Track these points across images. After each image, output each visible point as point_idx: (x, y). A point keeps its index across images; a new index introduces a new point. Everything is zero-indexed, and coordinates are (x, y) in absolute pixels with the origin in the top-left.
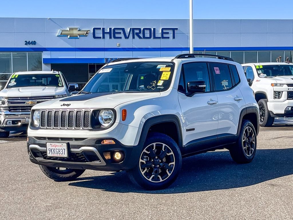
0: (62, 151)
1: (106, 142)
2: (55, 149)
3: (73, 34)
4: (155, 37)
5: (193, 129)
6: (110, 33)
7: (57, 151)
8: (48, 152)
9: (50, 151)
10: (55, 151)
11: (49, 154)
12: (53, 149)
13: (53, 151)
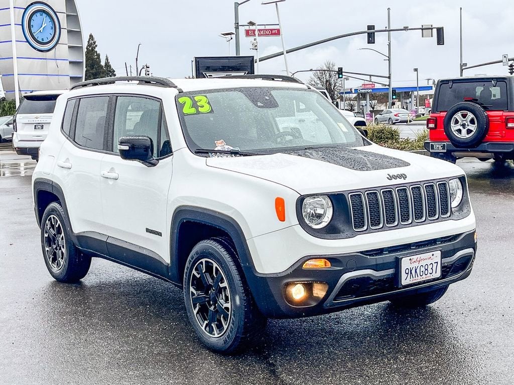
0: (432, 269)
2: (419, 268)
7: (422, 269)
8: (404, 276)
9: (408, 274)
10: (418, 271)
11: (405, 281)
12: (414, 269)
13: (413, 272)
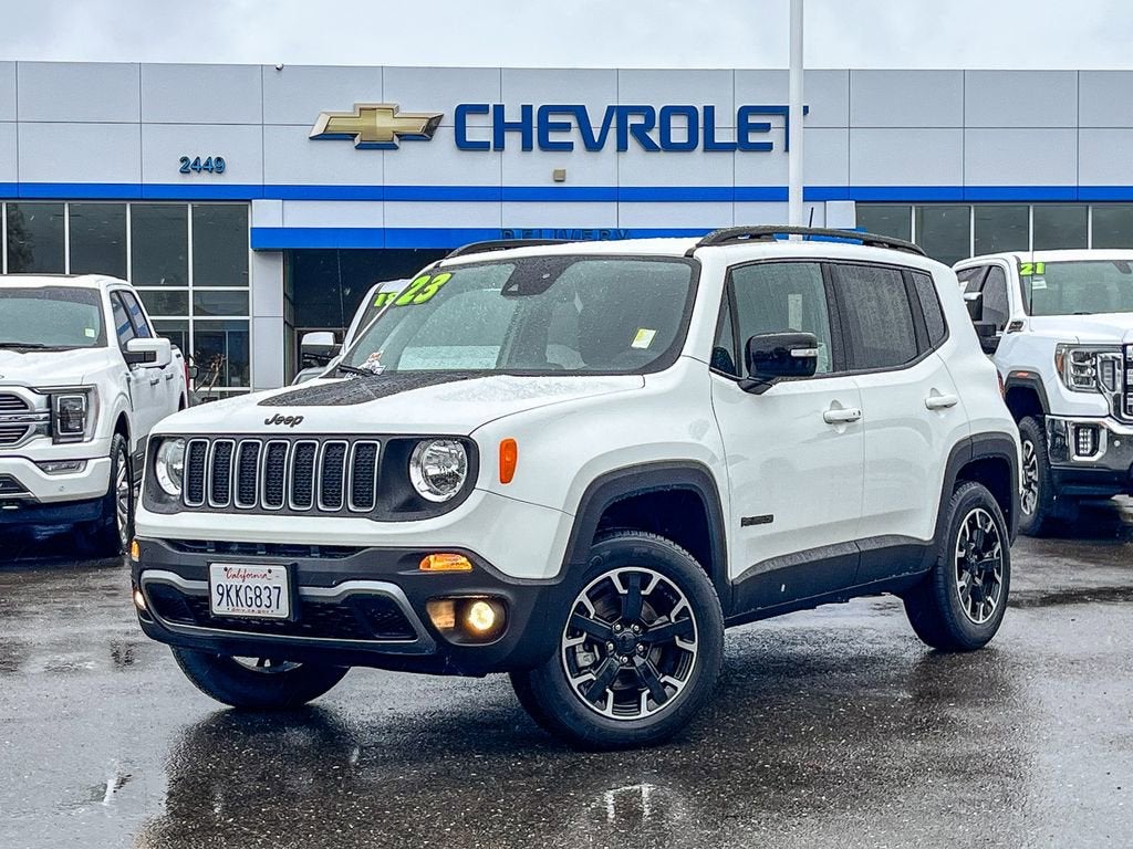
0: (269, 597)
1: (437, 564)
2: (243, 589)
3: (375, 128)
4: (711, 146)
5: (768, 519)
6: (524, 127)
7: (251, 594)
8: (215, 598)
9: (222, 595)
10: (242, 594)
11: (219, 608)
12: (233, 590)
13: (233, 594)
